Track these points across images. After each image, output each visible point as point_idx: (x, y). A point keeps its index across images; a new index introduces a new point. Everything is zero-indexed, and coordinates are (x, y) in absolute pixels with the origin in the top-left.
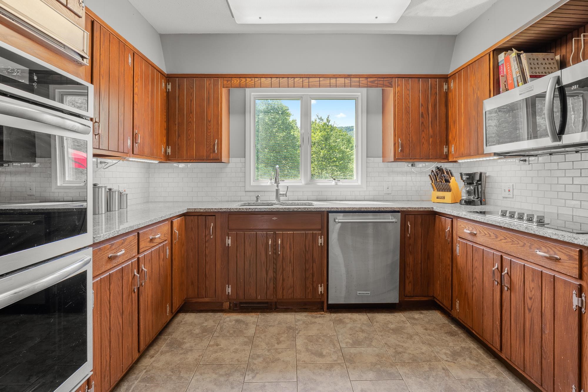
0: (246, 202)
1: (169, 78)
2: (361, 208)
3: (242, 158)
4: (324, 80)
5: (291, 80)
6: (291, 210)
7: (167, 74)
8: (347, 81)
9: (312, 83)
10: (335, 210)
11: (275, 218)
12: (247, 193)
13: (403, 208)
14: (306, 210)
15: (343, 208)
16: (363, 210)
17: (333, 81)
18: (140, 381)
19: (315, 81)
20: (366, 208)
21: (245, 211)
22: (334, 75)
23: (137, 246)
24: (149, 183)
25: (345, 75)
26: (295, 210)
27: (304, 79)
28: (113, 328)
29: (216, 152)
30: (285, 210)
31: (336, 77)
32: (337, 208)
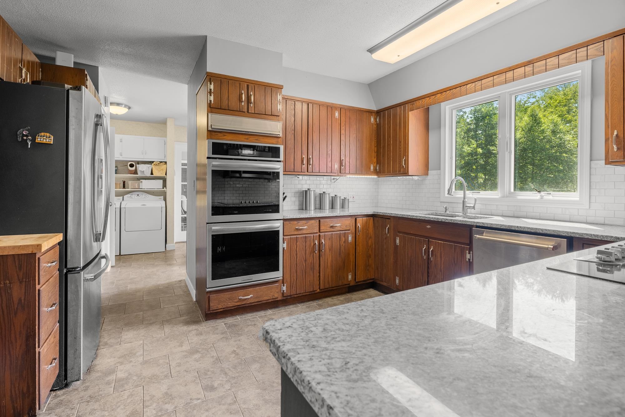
0: (434, 212)
1: (378, 113)
2: (512, 226)
3: (438, 171)
4: (498, 77)
5: (463, 88)
6: (439, 221)
7: (377, 111)
8: (528, 69)
9: (485, 85)
10: (481, 225)
11: (429, 227)
12: (442, 203)
13: (573, 233)
14: (453, 222)
15: (490, 224)
16: (513, 229)
17: (510, 75)
18: (316, 304)
19: (489, 82)
20: (518, 227)
21: (406, 217)
22: (510, 68)
23: (318, 227)
24: (378, 192)
25: (523, 63)
26: (443, 221)
27: (476, 83)
28: (298, 265)
29: (404, 167)
30: (435, 220)
31: (512, 69)
32: (483, 223)
